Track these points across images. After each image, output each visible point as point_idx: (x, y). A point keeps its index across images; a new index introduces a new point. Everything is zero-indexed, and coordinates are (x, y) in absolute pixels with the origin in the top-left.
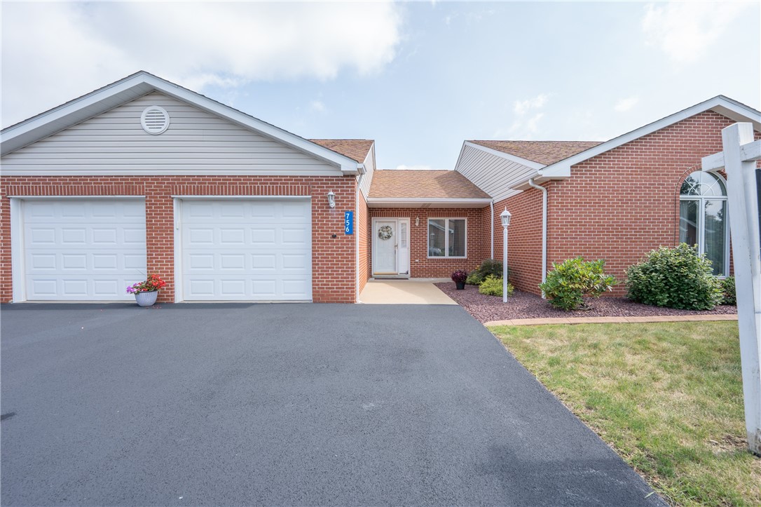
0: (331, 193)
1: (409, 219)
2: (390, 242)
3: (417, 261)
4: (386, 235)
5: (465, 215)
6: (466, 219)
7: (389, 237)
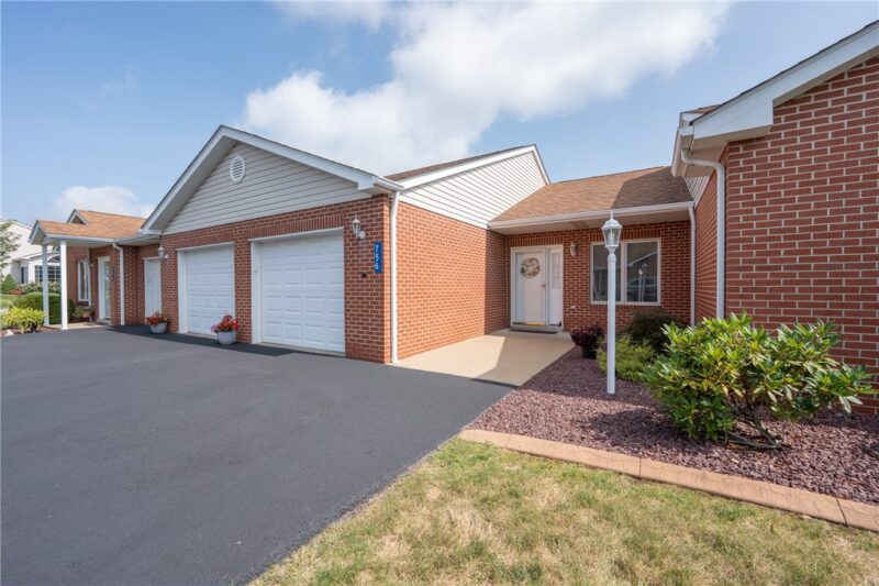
0: (356, 221)
1: (562, 246)
2: (539, 279)
3: (573, 307)
4: (530, 270)
5: (655, 234)
6: (659, 241)
7: (534, 274)
